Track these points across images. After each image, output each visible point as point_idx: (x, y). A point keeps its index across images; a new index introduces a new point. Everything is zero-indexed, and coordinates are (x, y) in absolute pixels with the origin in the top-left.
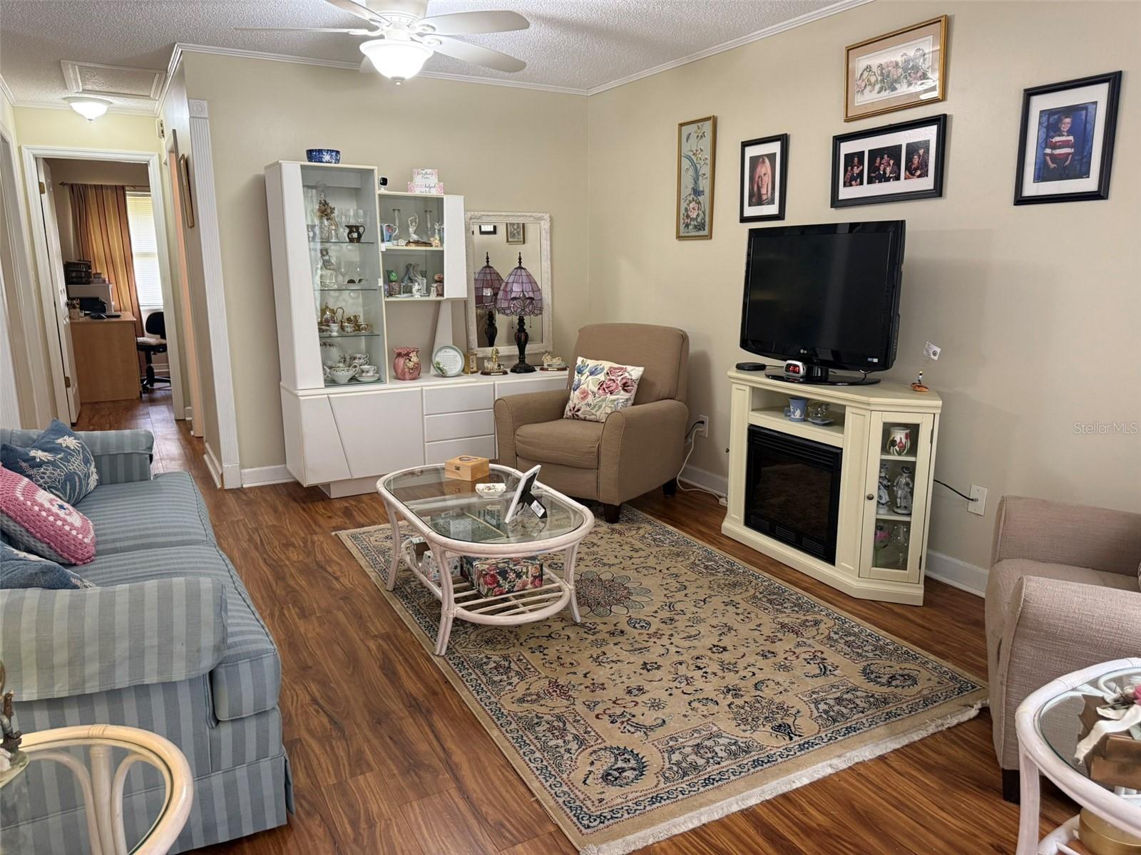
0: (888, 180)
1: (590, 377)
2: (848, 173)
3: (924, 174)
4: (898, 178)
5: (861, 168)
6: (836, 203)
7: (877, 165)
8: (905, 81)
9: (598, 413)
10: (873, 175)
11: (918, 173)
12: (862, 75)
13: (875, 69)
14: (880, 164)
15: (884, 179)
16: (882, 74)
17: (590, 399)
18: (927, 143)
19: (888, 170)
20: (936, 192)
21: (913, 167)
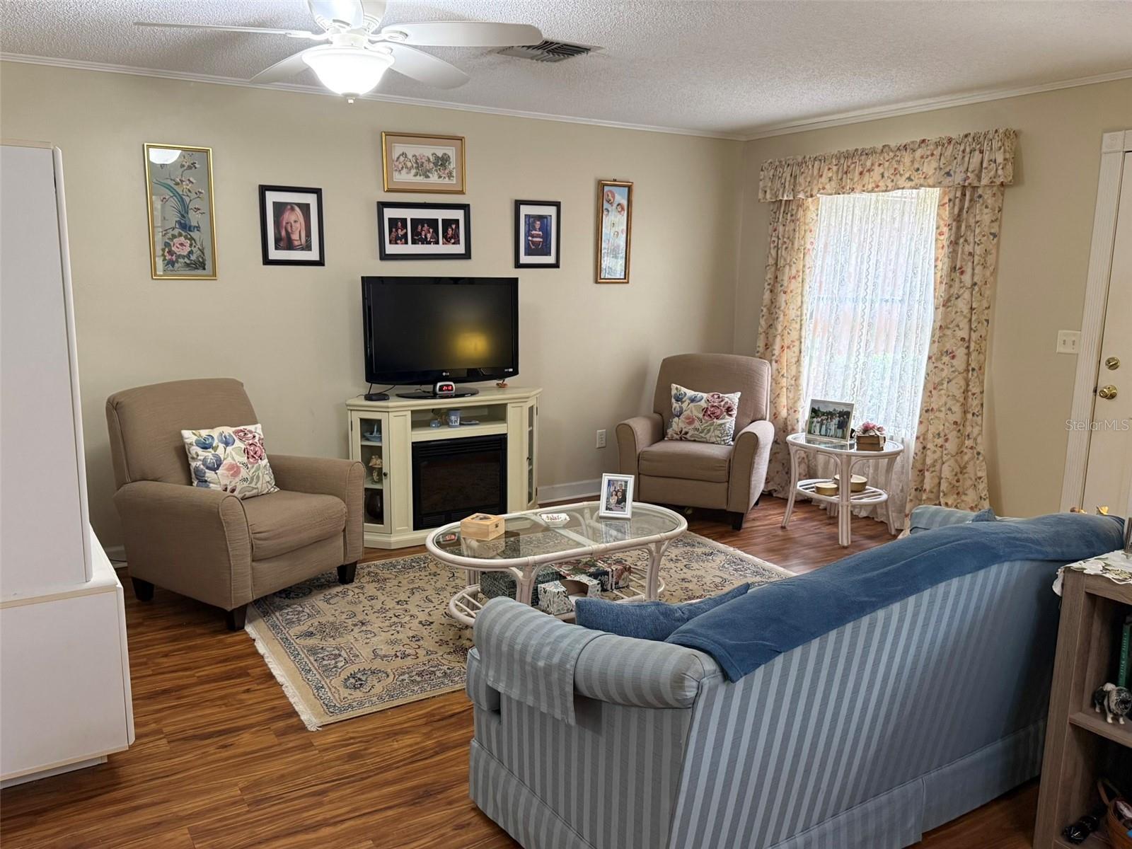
0: (429, 243)
2: (393, 233)
3: (457, 242)
4: (437, 243)
5: (405, 230)
6: (384, 257)
7: (419, 230)
8: (436, 173)
10: (416, 238)
11: (453, 241)
12: (398, 158)
13: (410, 157)
14: (422, 230)
15: (425, 241)
16: (416, 163)
18: (457, 221)
19: (429, 236)
20: (467, 255)
21: (449, 236)
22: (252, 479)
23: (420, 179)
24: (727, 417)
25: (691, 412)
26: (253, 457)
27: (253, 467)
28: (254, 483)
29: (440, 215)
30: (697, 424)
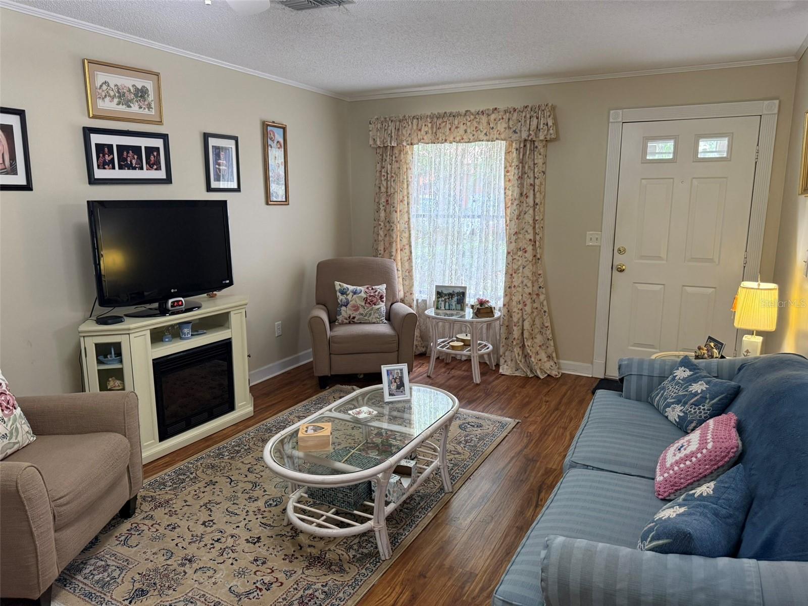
0: (134, 168)
2: (100, 159)
3: (159, 168)
4: (141, 168)
5: (111, 156)
6: (93, 181)
7: (125, 156)
8: (137, 103)
10: (122, 163)
11: (155, 167)
12: (101, 86)
13: (112, 86)
14: (127, 156)
15: (131, 167)
16: (119, 92)
19: (134, 162)
20: (168, 180)
21: (151, 162)
22: (11, 433)
23: (122, 108)
24: (381, 303)
25: (356, 301)
26: (7, 408)
27: (9, 420)
28: (14, 438)
29: (143, 142)
30: (361, 310)
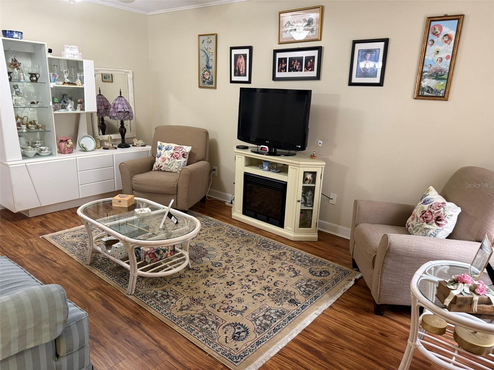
0: (297, 71)
1: (166, 151)
2: (280, 66)
3: (313, 70)
4: (301, 70)
5: (285, 65)
6: (274, 78)
9: (172, 168)
10: (291, 68)
11: (310, 69)
12: (286, 25)
14: (294, 64)
15: (295, 70)
17: (167, 162)
18: (313, 57)
19: (297, 67)
20: (318, 78)
21: (308, 66)
29: (304, 54)
